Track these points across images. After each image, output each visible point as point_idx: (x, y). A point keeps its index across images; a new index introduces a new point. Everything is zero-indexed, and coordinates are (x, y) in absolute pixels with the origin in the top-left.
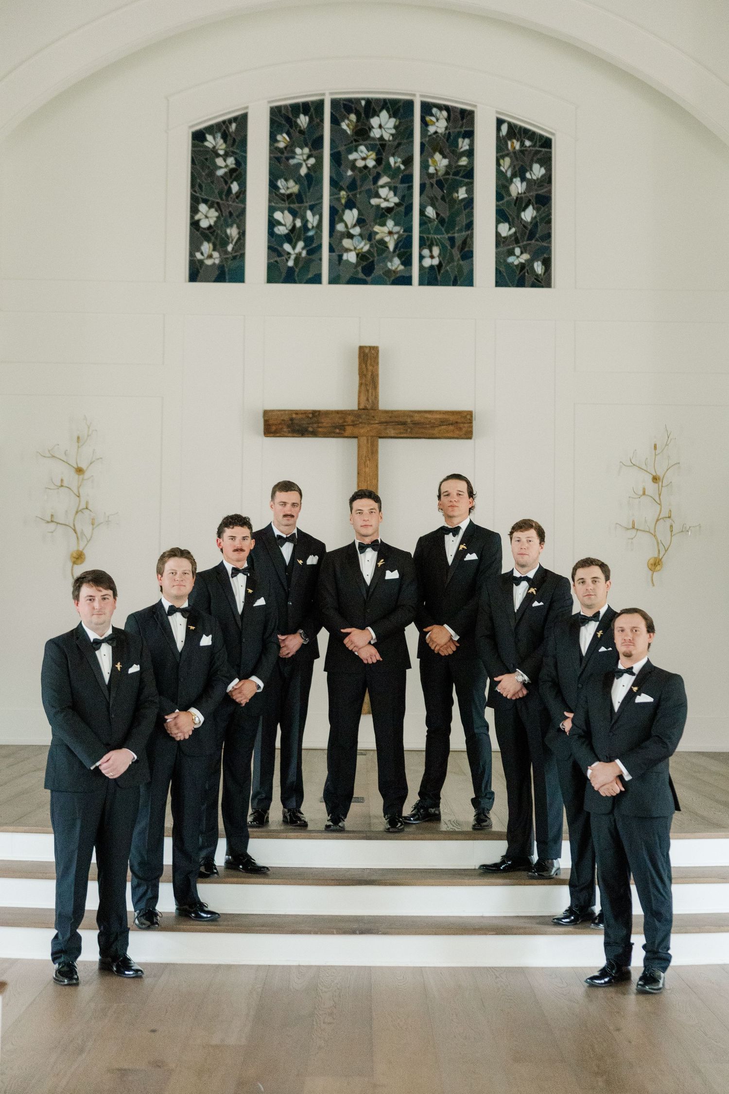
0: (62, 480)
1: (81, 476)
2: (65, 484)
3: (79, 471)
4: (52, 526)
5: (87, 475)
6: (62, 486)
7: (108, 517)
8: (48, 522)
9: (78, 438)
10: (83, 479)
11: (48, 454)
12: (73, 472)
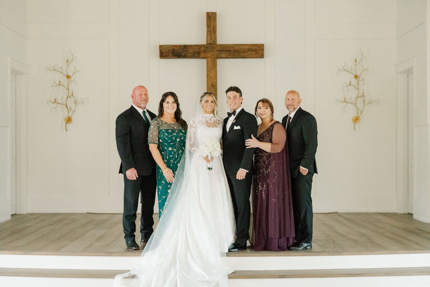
0: (60, 82)
1: (69, 80)
2: (61, 84)
3: (68, 77)
4: (55, 105)
5: (72, 79)
6: (60, 85)
7: (83, 100)
8: (53, 103)
9: (67, 60)
10: (70, 81)
11: (52, 69)
12: (65, 78)
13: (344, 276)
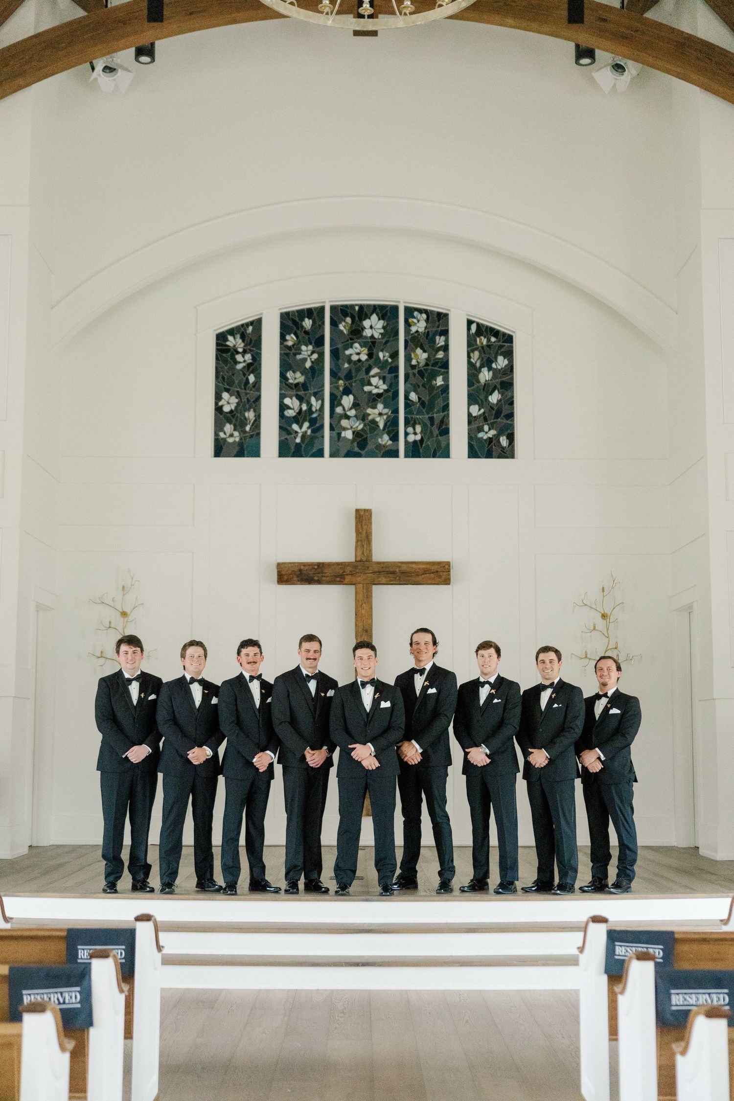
0: (110, 622)
1: (126, 619)
2: (113, 626)
3: (124, 614)
4: (102, 661)
5: (130, 618)
6: (110, 627)
8: (99, 657)
9: (123, 587)
10: (127, 622)
11: (98, 601)
12: (119, 615)
13: (564, 930)
